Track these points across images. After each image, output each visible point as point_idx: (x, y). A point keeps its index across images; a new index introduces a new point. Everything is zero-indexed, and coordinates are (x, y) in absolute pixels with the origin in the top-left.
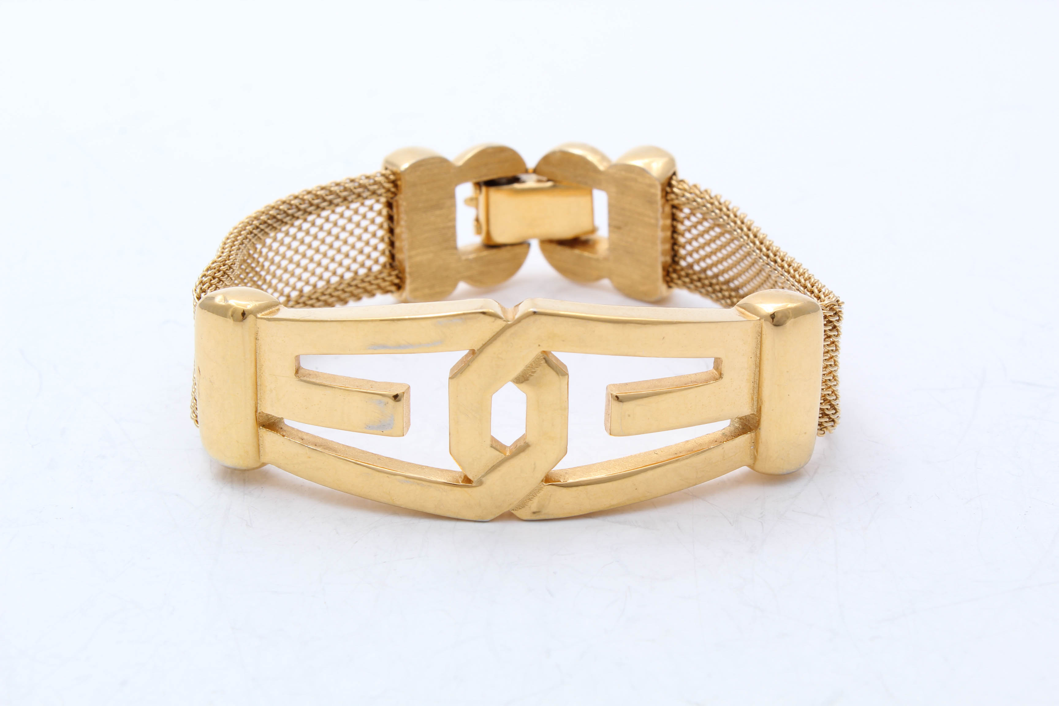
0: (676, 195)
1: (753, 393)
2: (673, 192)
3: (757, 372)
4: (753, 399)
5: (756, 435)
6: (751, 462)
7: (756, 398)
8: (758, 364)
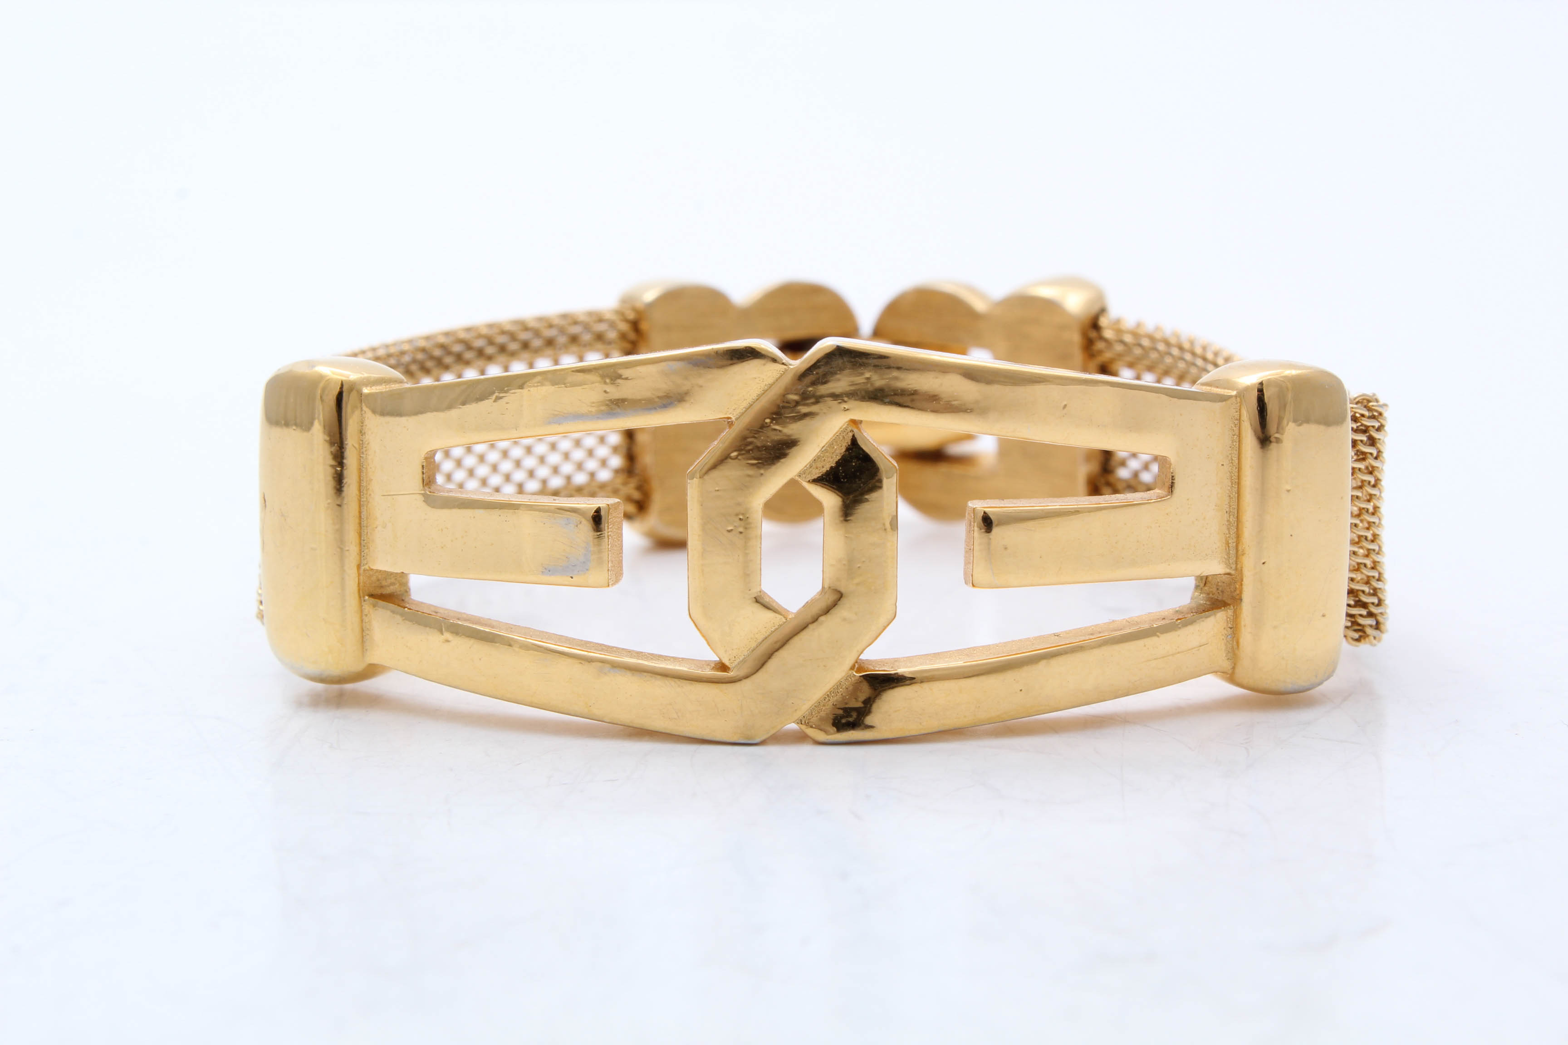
0: (1106, 340)
1: (1227, 532)
2: (1101, 338)
3: (1234, 494)
4: (1228, 544)
5: (1235, 612)
6: (1226, 665)
7: (1234, 542)
8: (1235, 477)
